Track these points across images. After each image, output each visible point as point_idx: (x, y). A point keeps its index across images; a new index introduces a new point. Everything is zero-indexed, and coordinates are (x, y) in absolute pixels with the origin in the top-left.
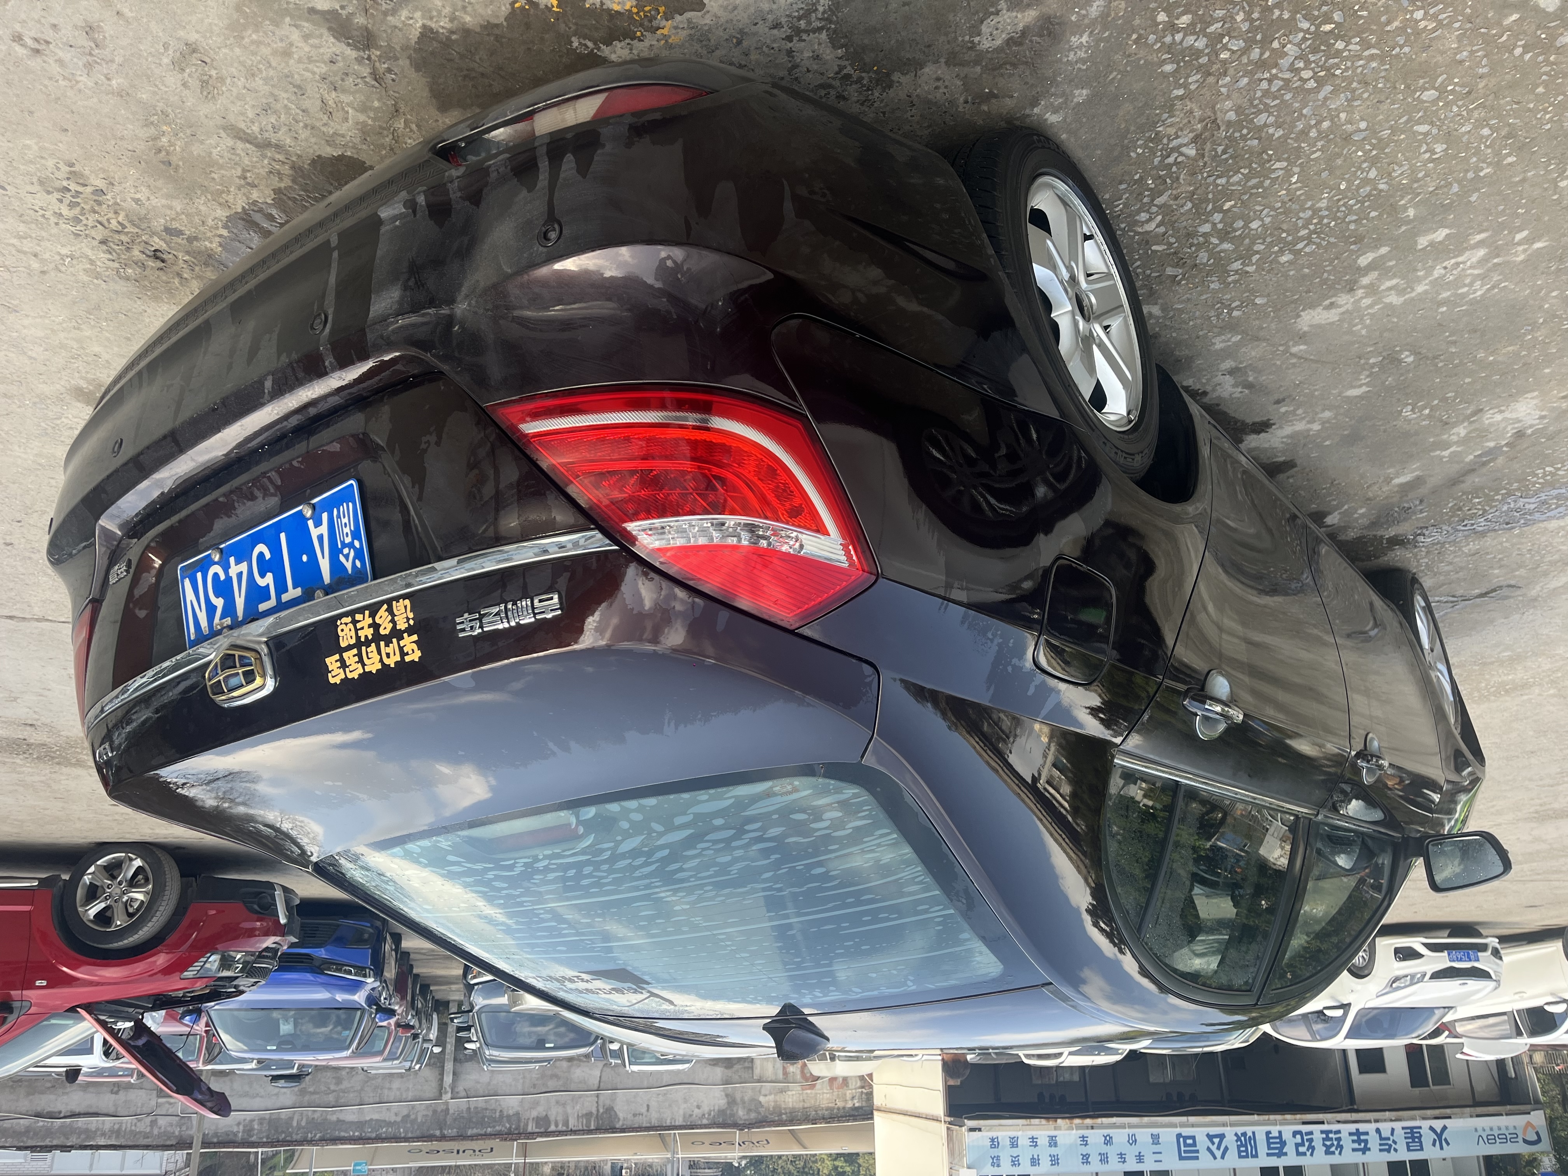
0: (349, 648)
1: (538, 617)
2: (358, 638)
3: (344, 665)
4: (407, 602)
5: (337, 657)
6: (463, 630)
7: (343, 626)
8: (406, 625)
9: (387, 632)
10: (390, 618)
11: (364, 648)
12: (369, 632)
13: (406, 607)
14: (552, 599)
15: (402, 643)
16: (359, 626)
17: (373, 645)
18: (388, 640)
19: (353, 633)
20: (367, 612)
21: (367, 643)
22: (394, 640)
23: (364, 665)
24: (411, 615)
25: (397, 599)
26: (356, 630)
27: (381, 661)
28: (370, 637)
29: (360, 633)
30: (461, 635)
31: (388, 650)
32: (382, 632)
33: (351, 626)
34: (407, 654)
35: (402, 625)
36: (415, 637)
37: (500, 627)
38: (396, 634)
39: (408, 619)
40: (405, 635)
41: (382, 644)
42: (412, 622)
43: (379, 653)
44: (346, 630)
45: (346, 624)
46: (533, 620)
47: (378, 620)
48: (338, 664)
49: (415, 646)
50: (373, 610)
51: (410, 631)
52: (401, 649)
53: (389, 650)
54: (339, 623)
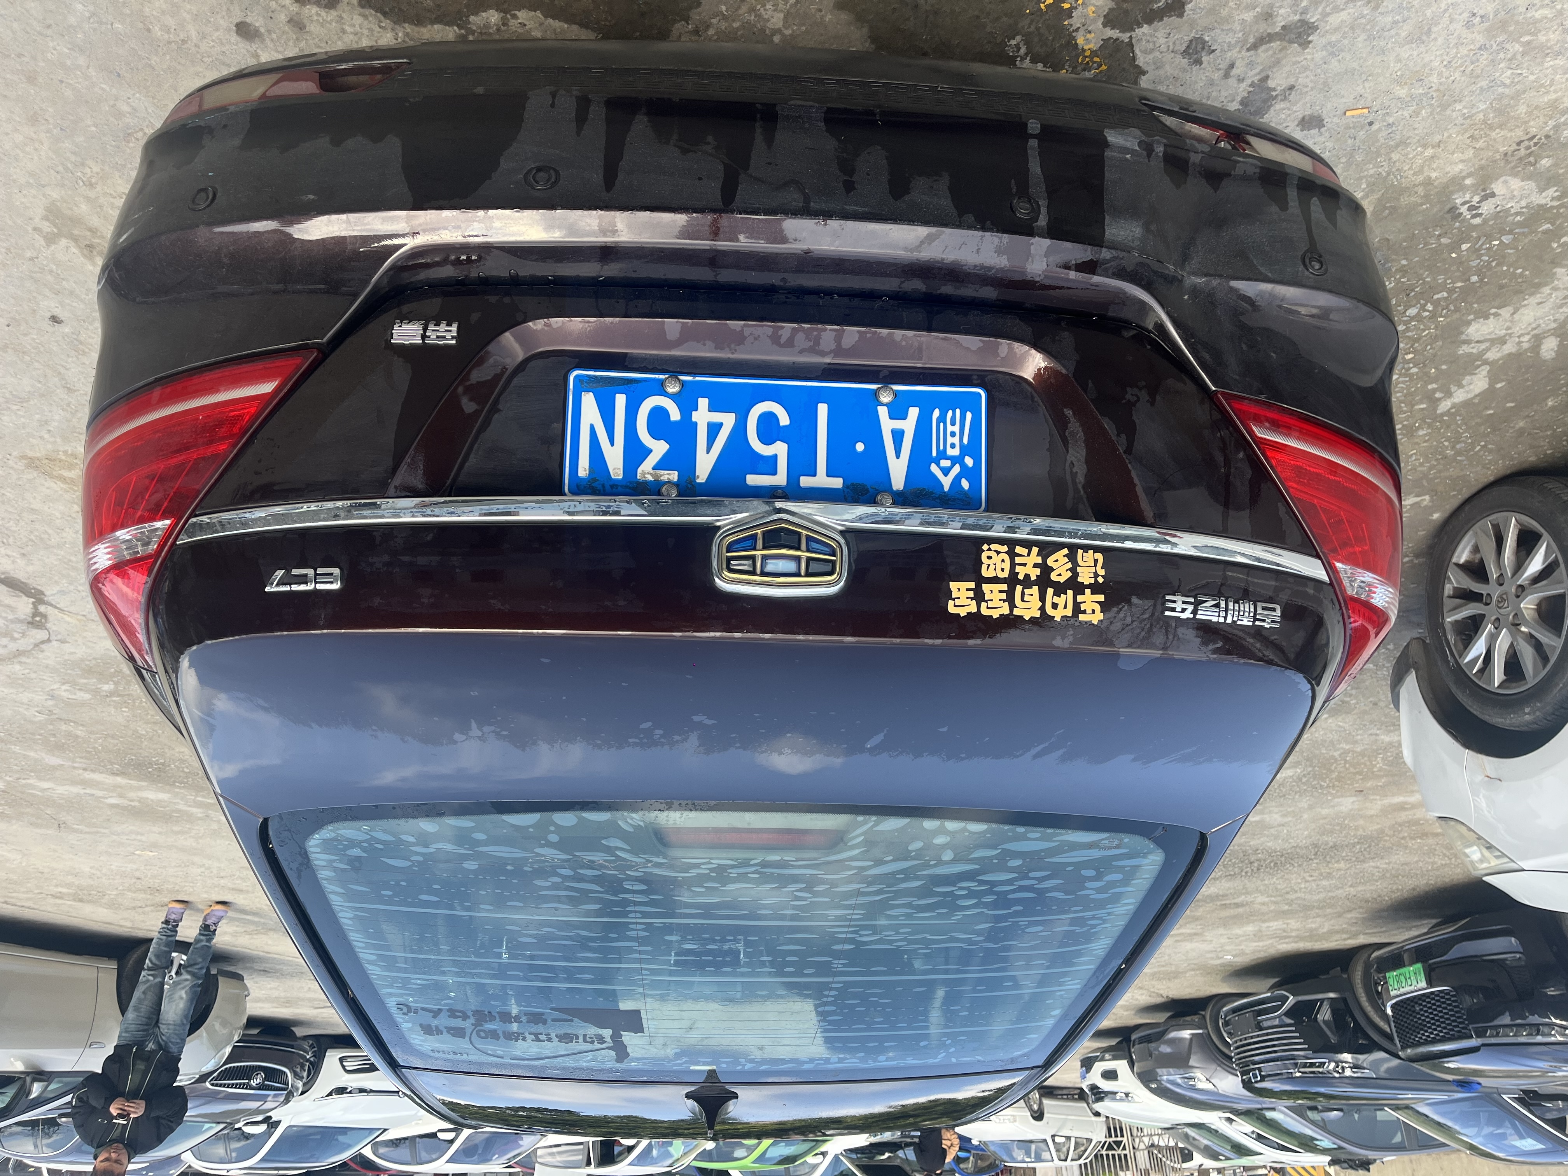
0: (995, 580)
1: (1257, 623)
2: (1013, 574)
3: (979, 597)
4: (1099, 556)
5: (972, 585)
6: (1173, 609)
7: (993, 554)
8: (1092, 581)
9: (1062, 580)
10: (1070, 565)
11: (1019, 588)
12: (1034, 573)
13: (1096, 561)
14: (1274, 610)
15: (1080, 598)
16: (1018, 560)
17: (1035, 589)
18: (1060, 589)
19: (1007, 565)
20: (1035, 550)
21: (1027, 582)
22: (1070, 593)
23: (1012, 606)
24: (1102, 572)
25: (1086, 548)
26: (1013, 565)
27: (1042, 609)
28: (1033, 578)
29: (1018, 569)
30: (1167, 613)
31: (1056, 600)
32: (1054, 577)
33: (1006, 557)
34: (1084, 612)
35: (1085, 577)
36: (1101, 598)
37: (1215, 619)
38: (1074, 585)
39: (1096, 575)
40: (1088, 591)
41: (1050, 591)
42: (1100, 580)
43: (1042, 598)
44: (996, 559)
45: (998, 553)
46: (1251, 624)
47: (1050, 562)
48: (971, 594)
49: (1097, 608)
50: (1047, 549)
51: (1095, 588)
52: (1077, 606)
53: (1060, 600)
54: (985, 547)
